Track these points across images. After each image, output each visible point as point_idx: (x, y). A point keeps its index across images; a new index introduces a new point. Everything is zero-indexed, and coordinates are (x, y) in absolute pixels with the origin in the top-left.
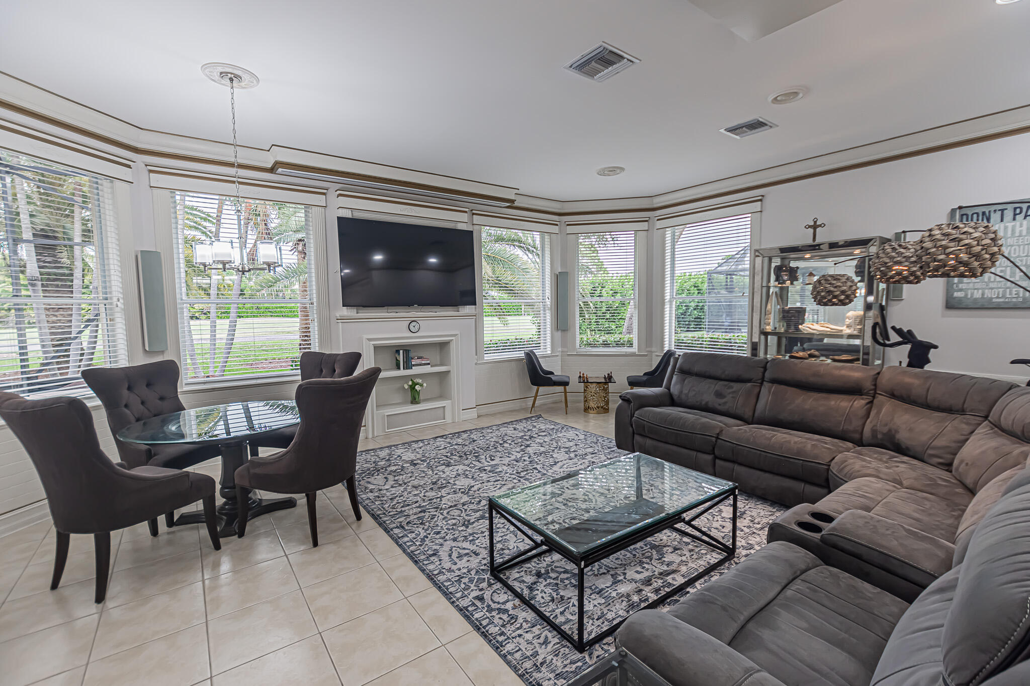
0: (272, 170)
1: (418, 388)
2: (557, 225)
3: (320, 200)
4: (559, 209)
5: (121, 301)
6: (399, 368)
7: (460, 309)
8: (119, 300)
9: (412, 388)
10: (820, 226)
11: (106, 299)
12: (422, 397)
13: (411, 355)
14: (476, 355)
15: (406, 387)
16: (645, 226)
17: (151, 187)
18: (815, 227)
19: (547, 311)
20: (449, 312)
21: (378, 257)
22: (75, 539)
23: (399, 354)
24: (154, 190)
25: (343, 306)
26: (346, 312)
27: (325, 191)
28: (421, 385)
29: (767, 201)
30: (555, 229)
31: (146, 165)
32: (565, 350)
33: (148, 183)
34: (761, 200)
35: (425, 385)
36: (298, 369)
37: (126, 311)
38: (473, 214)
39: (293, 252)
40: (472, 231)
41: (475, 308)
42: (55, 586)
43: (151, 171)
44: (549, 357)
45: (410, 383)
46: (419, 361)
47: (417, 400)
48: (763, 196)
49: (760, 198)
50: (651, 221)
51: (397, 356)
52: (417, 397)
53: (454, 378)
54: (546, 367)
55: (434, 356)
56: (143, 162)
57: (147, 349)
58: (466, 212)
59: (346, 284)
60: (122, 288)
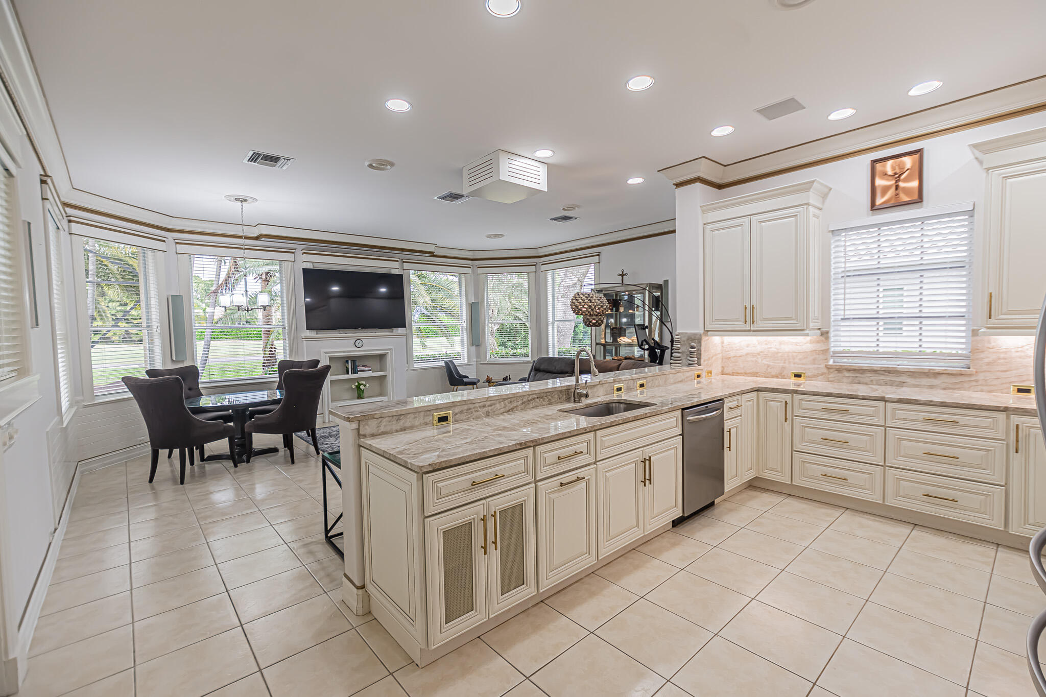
0: (257, 238)
1: (362, 387)
2: (470, 267)
3: (290, 257)
4: (472, 256)
5: (159, 328)
6: (348, 373)
7: (394, 331)
8: (157, 327)
9: (358, 387)
10: (625, 275)
11: (149, 327)
12: (365, 394)
13: (357, 364)
14: (407, 364)
15: (354, 387)
16: (533, 269)
17: (177, 253)
18: (622, 275)
19: (464, 331)
20: (385, 332)
21: (335, 289)
22: (163, 453)
23: (348, 363)
24: (179, 255)
25: (307, 329)
26: (309, 333)
27: (294, 251)
28: (365, 386)
29: (602, 256)
30: (469, 271)
31: (174, 240)
32: (479, 360)
33: (175, 251)
34: (598, 255)
35: (368, 385)
36: (276, 373)
37: (161, 334)
38: (404, 262)
39: (256, 280)
40: (402, 275)
41: (406, 329)
42: (151, 480)
43: (177, 243)
44: (466, 365)
45: (357, 384)
46: (363, 368)
47: (362, 396)
48: (600, 252)
49: (598, 254)
50: (537, 266)
51: (347, 365)
52: (362, 394)
53: (389, 379)
54: (462, 372)
55: (375, 364)
56: (172, 237)
57: (174, 359)
58: (397, 261)
59: (309, 309)
60: (160, 320)
